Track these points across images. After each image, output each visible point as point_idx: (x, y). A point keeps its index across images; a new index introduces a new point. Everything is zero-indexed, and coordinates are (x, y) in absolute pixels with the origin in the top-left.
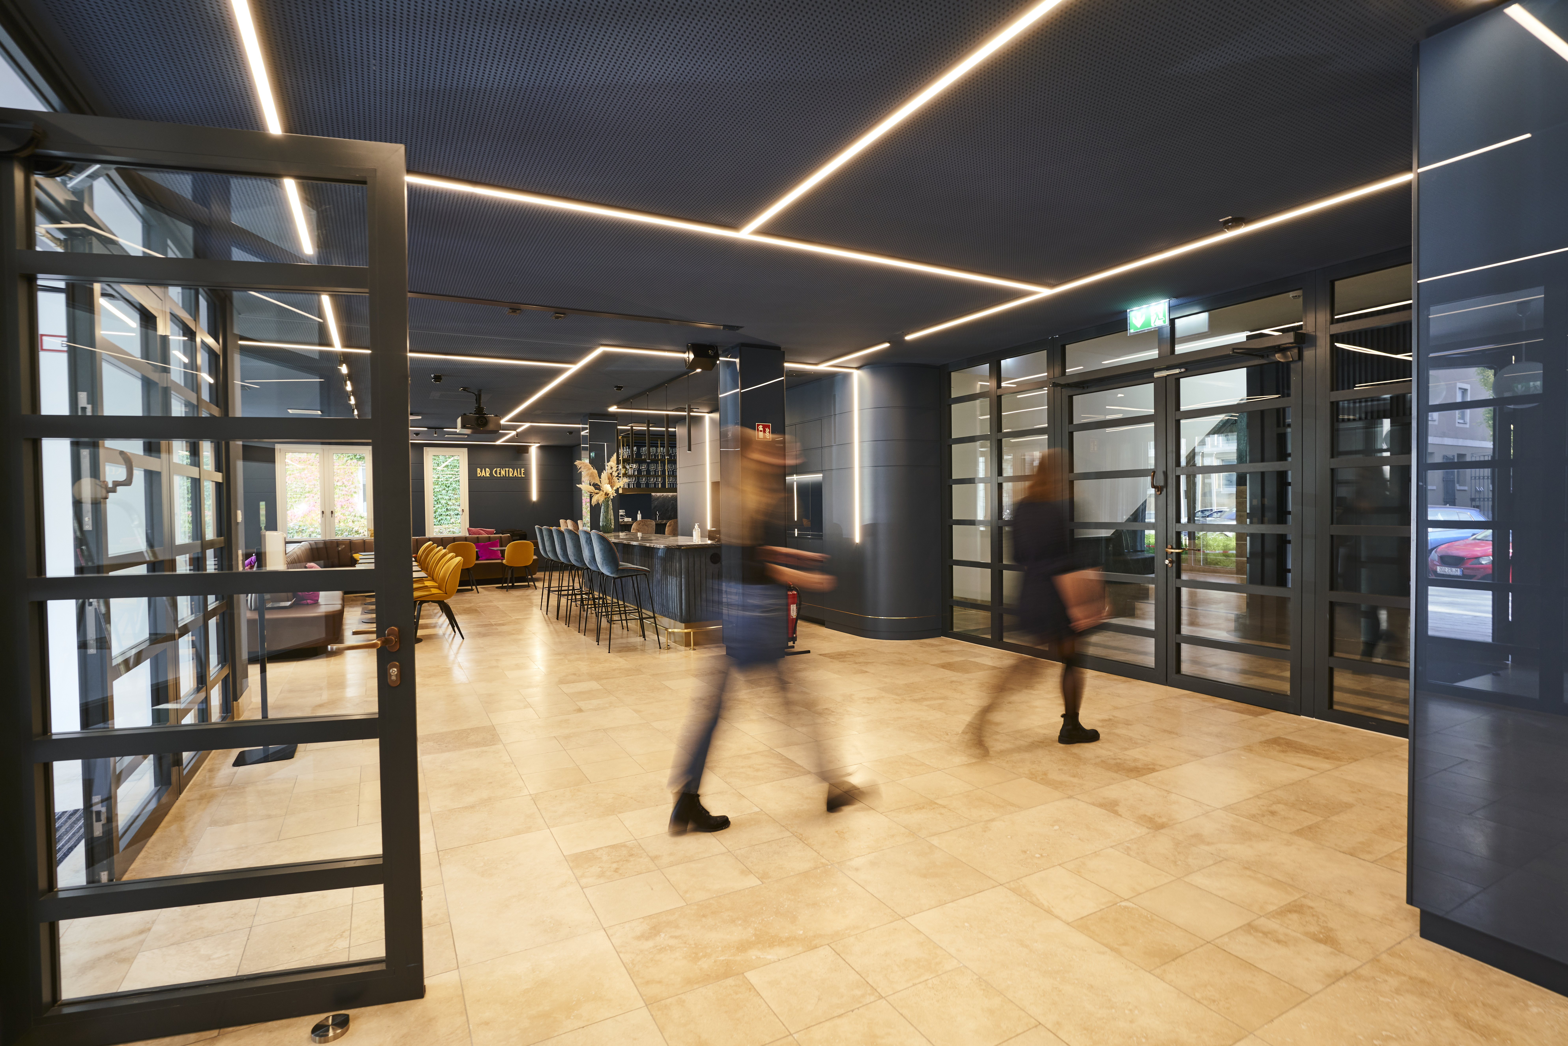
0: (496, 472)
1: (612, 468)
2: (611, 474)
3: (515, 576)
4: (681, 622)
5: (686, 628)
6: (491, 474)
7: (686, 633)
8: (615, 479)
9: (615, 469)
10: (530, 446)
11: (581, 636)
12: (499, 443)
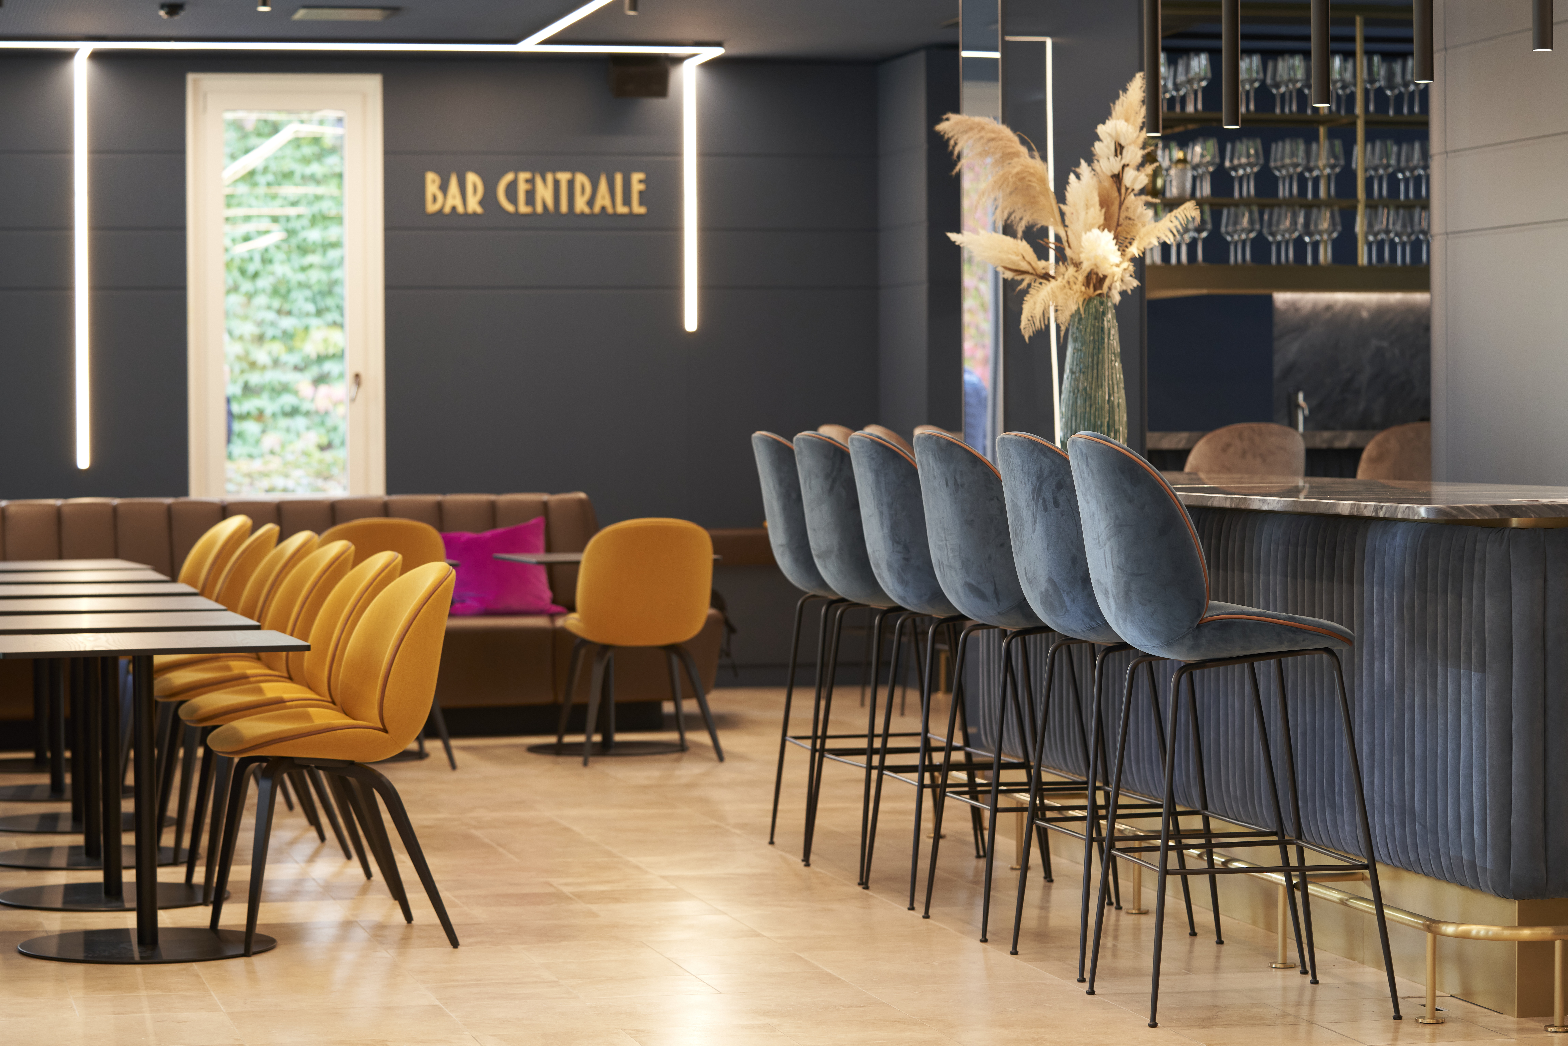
0: (511, 192)
1: (1119, 149)
2: (1117, 178)
3: (616, 697)
4: (1504, 891)
5: (1524, 921)
6: (489, 200)
7: (1524, 946)
8: (1137, 206)
9: (1133, 154)
10: (678, 60)
11: (999, 954)
12: (530, 45)
